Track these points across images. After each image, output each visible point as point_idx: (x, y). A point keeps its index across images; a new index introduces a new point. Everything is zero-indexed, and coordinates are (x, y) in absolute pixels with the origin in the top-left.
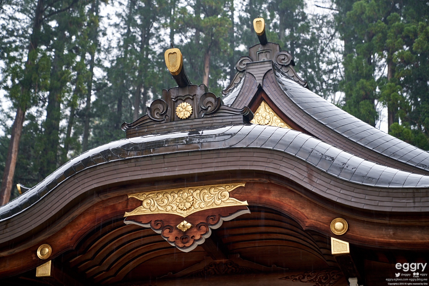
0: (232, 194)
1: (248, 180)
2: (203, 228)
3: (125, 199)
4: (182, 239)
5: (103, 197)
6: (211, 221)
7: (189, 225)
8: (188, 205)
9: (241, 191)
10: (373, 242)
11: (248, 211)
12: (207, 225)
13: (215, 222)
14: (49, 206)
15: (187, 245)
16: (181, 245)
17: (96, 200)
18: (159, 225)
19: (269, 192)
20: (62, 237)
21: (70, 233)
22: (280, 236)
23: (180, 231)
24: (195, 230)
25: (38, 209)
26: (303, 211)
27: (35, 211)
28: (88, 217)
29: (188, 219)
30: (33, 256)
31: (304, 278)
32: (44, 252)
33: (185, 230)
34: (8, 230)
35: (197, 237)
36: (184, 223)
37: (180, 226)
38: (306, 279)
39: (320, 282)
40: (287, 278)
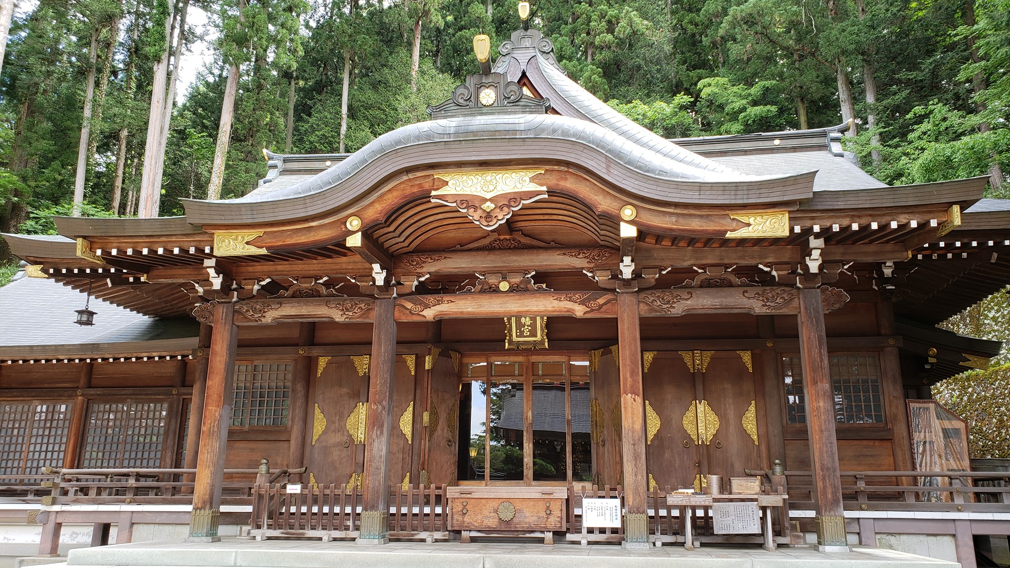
0: (532, 180)
1: (548, 167)
2: (505, 209)
3: (431, 179)
4: (486, 218)
5: (411, 176)
6: (512, 203)
7: (493, 206)
8: (491, 188)
9: (540, 176)
11: (546, 196)
12: (509, 206)
13: (517, 204)
14: (361, 181)
15: (491, 224)
16: (486, 224)
17: (405, 178)
18: (465, 205)
19: (566, 179)
20: (370, 211)
21: (378, 207)
22: (561, 218)
23: (484, 210)
24: (498, 210)
25: (350, 184)
26: (596, 197)
27: (347, 185)
28: (395, 194)
29: (491, 200)
30: (343, 226)
31: (579, 255)
32: (354, 224)
33: (488, 210)
34: (319, 202)
35: (500, 218)
36: (488, 203)
37: (484, 206)
38: (581, 256)
39: (594, 259)
40: (565, 254)
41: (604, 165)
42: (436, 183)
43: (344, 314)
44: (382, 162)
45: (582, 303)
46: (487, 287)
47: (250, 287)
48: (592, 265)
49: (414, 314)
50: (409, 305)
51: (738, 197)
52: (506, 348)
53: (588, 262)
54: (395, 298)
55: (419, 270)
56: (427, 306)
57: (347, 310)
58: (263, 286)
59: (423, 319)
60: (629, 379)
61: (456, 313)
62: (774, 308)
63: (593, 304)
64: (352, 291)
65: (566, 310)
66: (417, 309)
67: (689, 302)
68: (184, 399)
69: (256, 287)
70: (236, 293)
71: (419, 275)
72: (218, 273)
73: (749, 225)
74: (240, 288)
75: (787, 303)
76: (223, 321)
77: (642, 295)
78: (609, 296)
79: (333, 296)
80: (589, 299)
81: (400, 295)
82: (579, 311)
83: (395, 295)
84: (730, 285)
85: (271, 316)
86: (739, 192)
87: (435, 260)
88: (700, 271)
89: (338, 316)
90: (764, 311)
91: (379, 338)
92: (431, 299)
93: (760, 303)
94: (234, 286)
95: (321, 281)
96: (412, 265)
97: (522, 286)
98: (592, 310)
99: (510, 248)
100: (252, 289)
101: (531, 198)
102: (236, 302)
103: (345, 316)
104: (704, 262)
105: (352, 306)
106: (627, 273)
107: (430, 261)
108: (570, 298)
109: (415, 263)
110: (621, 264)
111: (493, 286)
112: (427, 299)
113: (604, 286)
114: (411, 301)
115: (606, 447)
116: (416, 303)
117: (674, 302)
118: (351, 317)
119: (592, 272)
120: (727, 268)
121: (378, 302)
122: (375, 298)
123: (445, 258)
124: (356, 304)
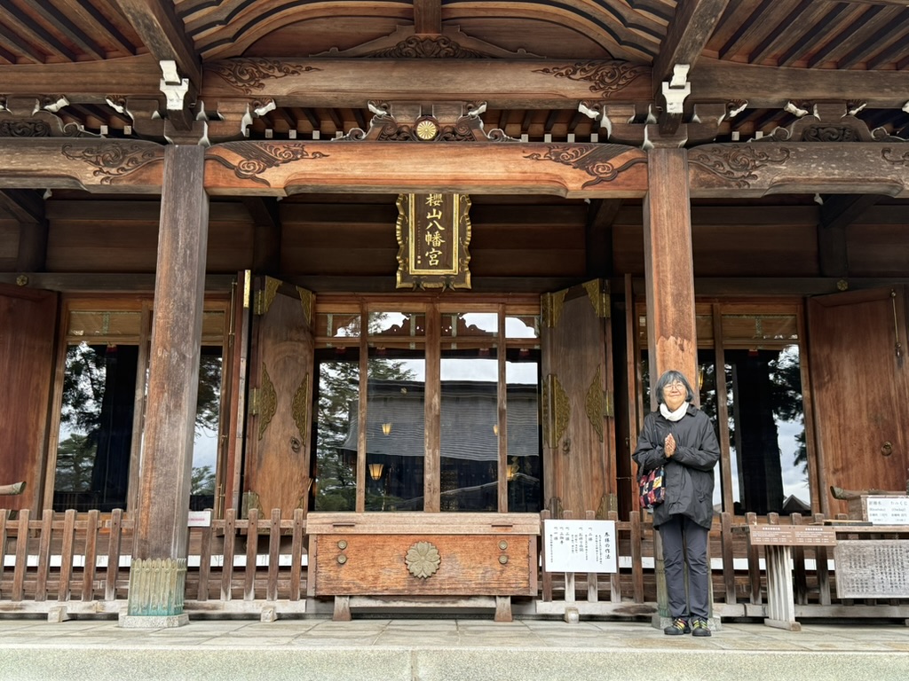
31: (574, 73)
38: (578, 76)
39: (603, 81)
40: (546, 71)
43: (101, 170)
45: (581, 165)
46: (391, 131)
48: (598, 95)
49: (246, 178)
50: (235, 159)
52: (398, 286)
53: (592, 88)
54: (205, 145)
55: (256, 92)
56: (271, 163)
57: (107, 163)
59: (265, 187)
61: (331, 179)
63: (602, 169)
65: (548, 178)
66: (252, 167)
67: (782, 168)
71: (258, 102)
77: (696, 152)
78: (631, 154)
79: (77, 135)
80: (593, 159)
81: (216, 140)
82: (574, 181)
83: (205, 138)
84: (858, 138)
87: (287, 73)
88: (801, 112)
89: (90, 177)
91: (174, 221)
92: (280, 149)
95: (53, 107)
96: (242, 81)
97: (461, 131)
98: (601, 180)
99: (438, 57)
103: (102, 176)
104: (809, 94)
105: (117, 155)
106: (675, 101)
107: (277, 73)
108: (557, 155)
109: (247, 77)
110: (665, 85)
111: (405, 129)
112: (271, 147)
113: (620, 135)
114: (236, 150)
115: (571, 453)
116: (247, 155)
117: (756, 168)
118: (116, 179)
119: (596, 109)
120: (850, 108)
121: (170, 151)
122: (165, 143)
123: (308, 69)
124: (125, 152)
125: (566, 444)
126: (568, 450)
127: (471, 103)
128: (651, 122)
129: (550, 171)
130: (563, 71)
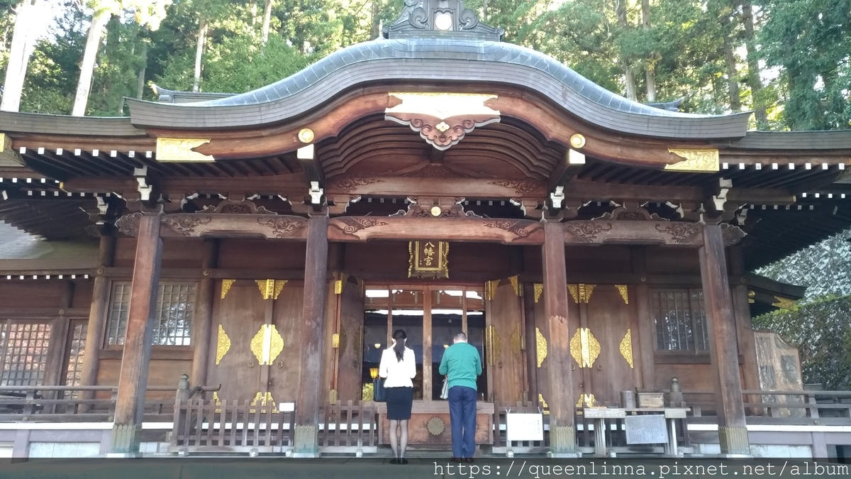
0: (487, 104)
1: (501, 92)
2: (459, 130)
3: (386, 96)
4: (441, 137)
5: (366, 92)
6: (467, 125)
7: (447, 127)
9: (494, 101)
10: (605, 157)
11: (499, 121)
13: (471, 126)
15: (445, 144)
16: (439, 143)
18: (419, 125)
19: (519, 106)
20: (322, 123)
21: (331, 120)
23: (439, 131)
24: (452, 131)
26: (547, 125)
29: (446, 121)
30: (294, 138)
31: (508, 184)
32: (306, 135)
33: (442, 130)
34: (275, 111)
35: (454, 138)
36: (443, 123)
37: (438, 127)
38: (510, 186)
39: (522, 189)
40: (494, 183)
41: (560, 93)
42: (390, 101)
43: (276, 231)
44: (341, 75)
45: (511, 230)
46: (419, 211)
47: (178, 201)
48: (520, 195)
49: (347, 234)
50: (343, 225)
51: (682, 131)
52: (409, 276)
53: (517, 192)
54: (327, 218)
55: (352, 192)
56: (361, 227)
57: (279, 227)
58: (189, 201)
59: (357, 239)
60: (556, 303)
61: (389, 235)
62: (682, 240)
63: (522, 232)
64: (285, 209)
65: (495, 236)
66: (351, 229)
67: (609, 233)
68: (71, 320)
69: (184, 201)
70: (162, 206)
71: (353, 196)
72: (148, 183)
73: (684, 159)
74: (166, 199)
75: (693, 236)
76: (150, 234)
77: (567, 224)
78: (535, 225)
79: (264, 212)
80: (517, 227)
81: (332, 216)
82: (508, 237)
83: (327, 215)
84: (644, 219)
85: (200, 230)
86: (682, 127)
87: (368, 183)
88: (617, 205)
89: (270, 233)
90: (674, 242)
91: (313, 256)
92: (364, 220)
93: (671, 236)
94: (161, 199)
95: (251, 198)
96: (345, 186)
97: (453, 212)
98: (521, 237)
99: (441, 176)
100: (180, 203)
101: (484, 121)
102: (163, 215)
103: (277, 233)
104: (622, 197)
105: (285, 224)
106: (557, 202)
107: (363, 183)
108: (500, 225)
109: (348, 185)
110: (552, 194)
111: (425, 211)
112: (360, 220)
113: (531, 215)
114: (343, 221)
115: (503, 369)
116: (348, 223)
117: (596, 232)
118: (284, 234)
119: (518, 202)
120: (640, 203)
121: (311, 221)
122: (308, 217)
123: (378, 181)
124: (288, 222)
125: (500, 363)
126: (501, 367)
127: (457, 198)
128: (544, 210)
129: (497, 233)
130: (503, 184)
